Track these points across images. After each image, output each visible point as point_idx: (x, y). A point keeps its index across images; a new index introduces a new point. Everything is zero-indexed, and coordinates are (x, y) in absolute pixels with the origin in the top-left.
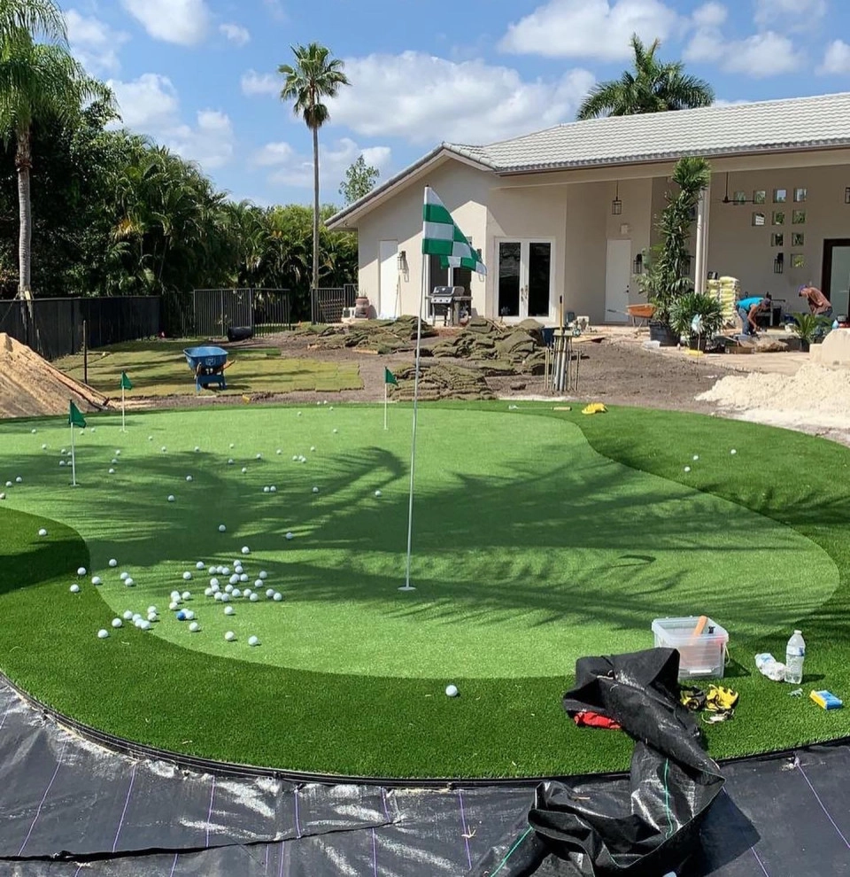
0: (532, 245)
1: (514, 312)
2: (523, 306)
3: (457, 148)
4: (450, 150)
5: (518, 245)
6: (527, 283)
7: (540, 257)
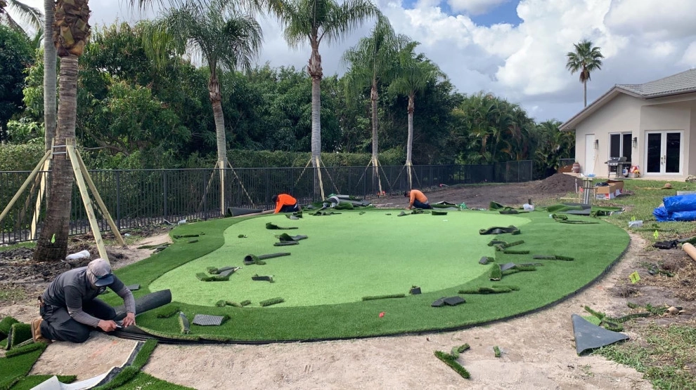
0: (668, 134)
1: (658, 170)
2: (663, 167)
3: (622, 87)
4: (619, 88)
5: (660, 135)
6: (665, 155)
7: (674, 141)
